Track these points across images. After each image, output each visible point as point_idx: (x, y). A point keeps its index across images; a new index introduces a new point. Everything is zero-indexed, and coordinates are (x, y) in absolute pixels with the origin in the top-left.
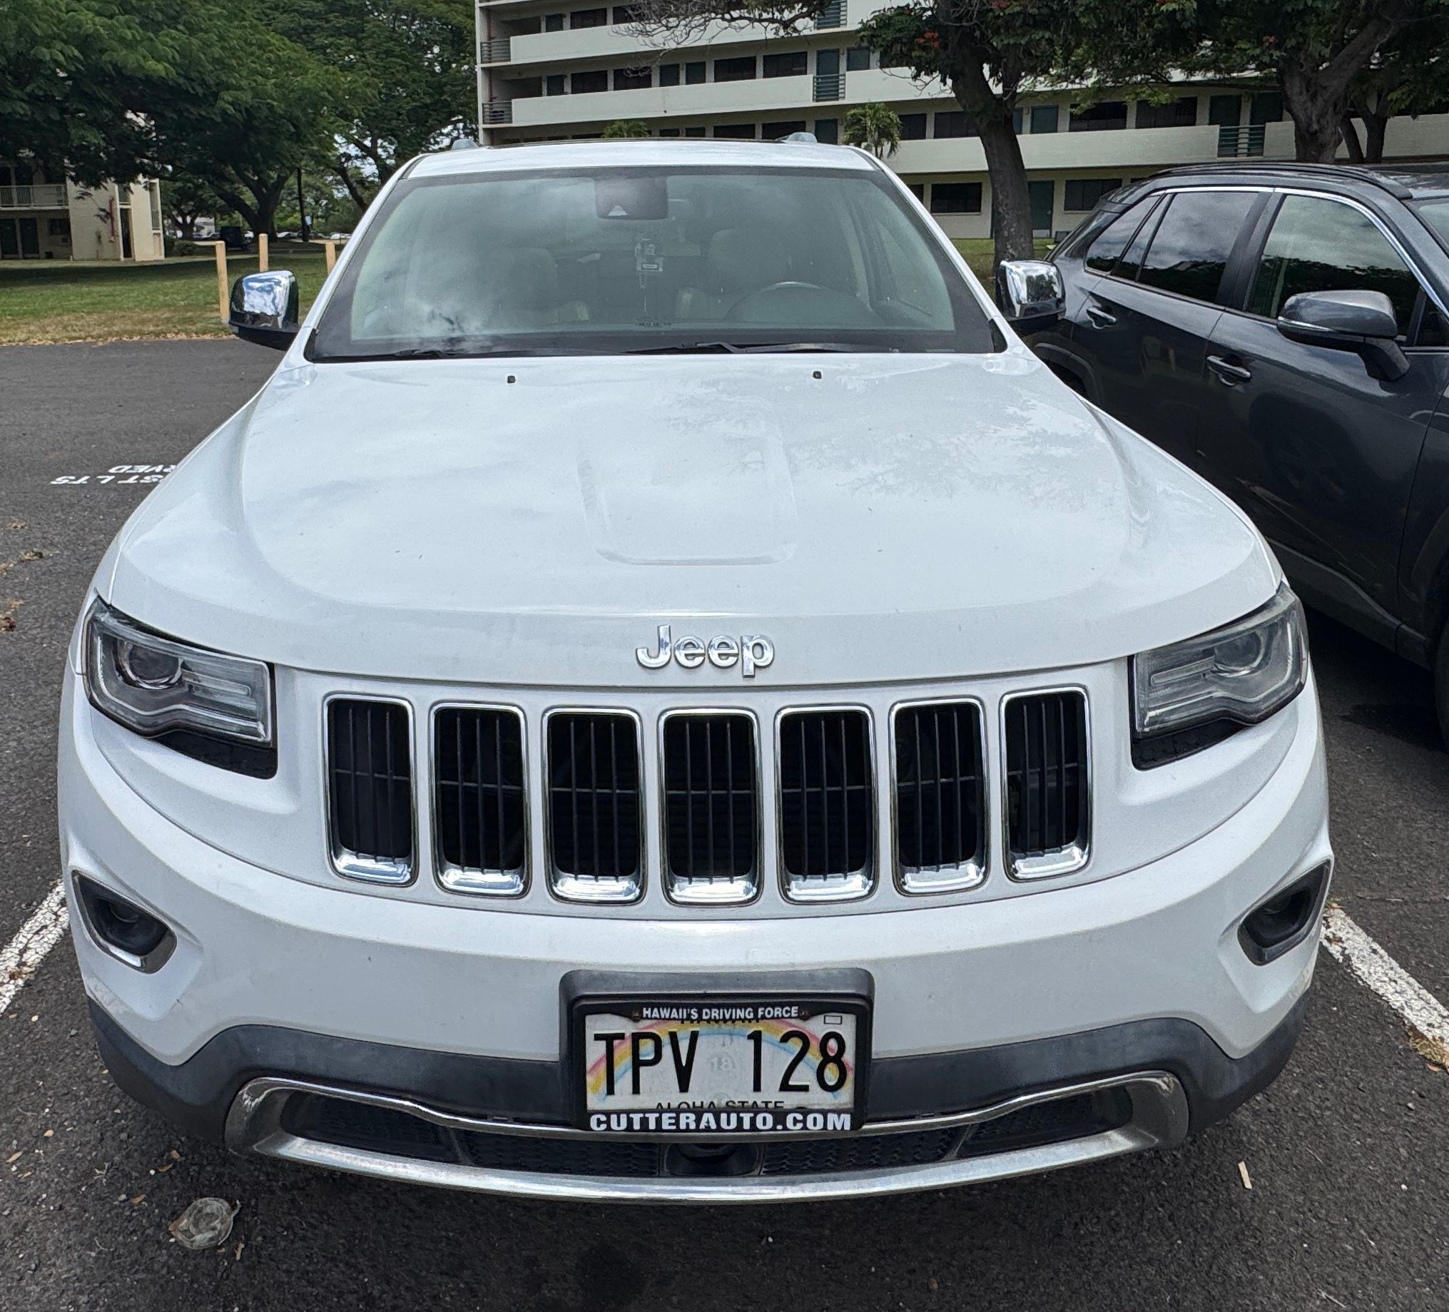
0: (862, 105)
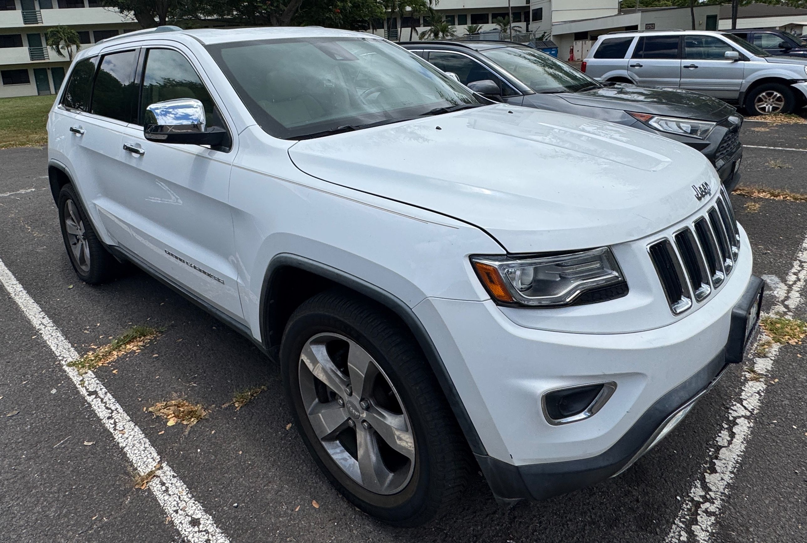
0: (56, 27)
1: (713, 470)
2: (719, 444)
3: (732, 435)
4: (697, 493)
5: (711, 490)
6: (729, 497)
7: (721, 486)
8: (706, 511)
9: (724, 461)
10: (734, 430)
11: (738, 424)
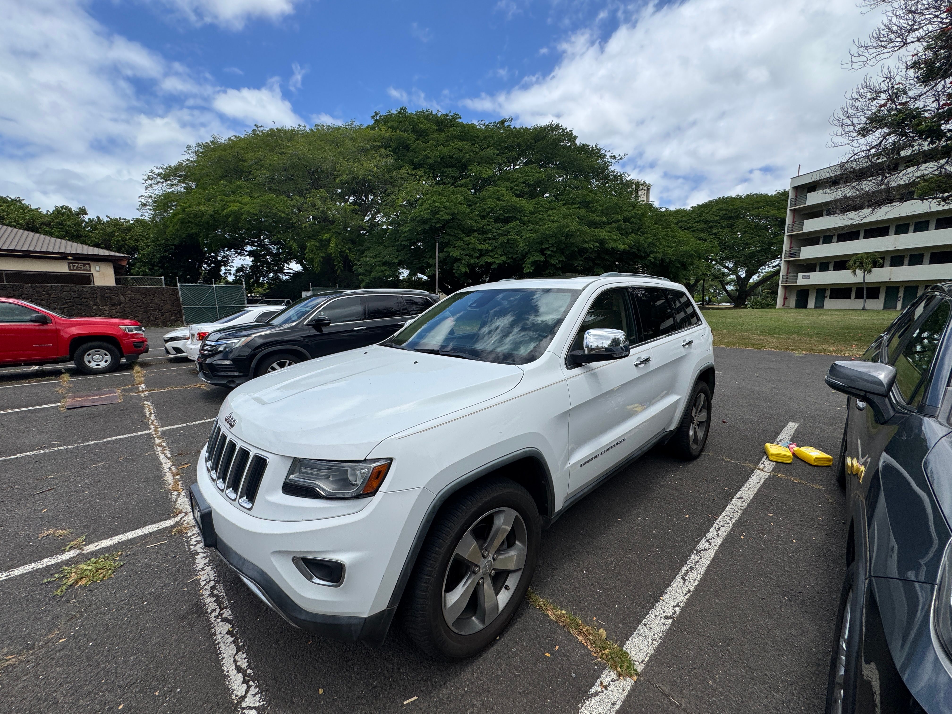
1: (229, 633)
2: (241, 652)
3: (239, 669)
4: (227, 613)
5: (221, 621)
6: (210, 629)
7: (218, 630)
8: (214, 610)
9: (228, 644)
10: (240, 674)
11: (242, 683)
